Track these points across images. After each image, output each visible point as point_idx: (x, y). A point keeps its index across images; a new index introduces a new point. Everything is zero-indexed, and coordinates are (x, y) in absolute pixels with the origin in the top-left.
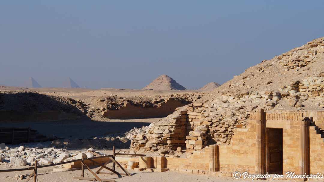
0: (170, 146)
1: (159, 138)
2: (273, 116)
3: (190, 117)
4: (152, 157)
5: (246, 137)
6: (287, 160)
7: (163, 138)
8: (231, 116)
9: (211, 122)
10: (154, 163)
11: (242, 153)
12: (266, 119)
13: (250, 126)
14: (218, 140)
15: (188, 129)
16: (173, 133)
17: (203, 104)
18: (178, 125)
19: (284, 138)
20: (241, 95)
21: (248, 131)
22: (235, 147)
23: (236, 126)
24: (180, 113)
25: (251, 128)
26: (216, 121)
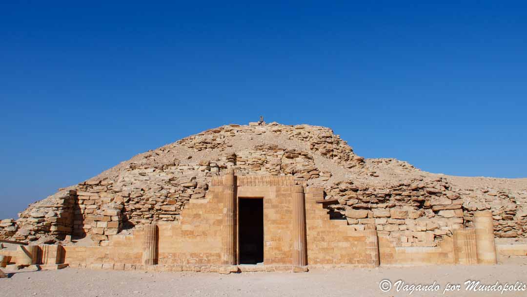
0: (55, 234)
1: (38, 223)
2: (248, 180)
3: (79, 198)
4: (40, 246)
5: (206, 211)
6: (271, 242)
7: (45, 223)
8: (159, 190)
9: (128, 198)
10: (43, 256)
11: (198, 235)
12: (238, 185)
13: (212, 194)
14: (138, 222)
15: (76, 213)
16: (60, 216)
17: (100, 182)
18: (65, 206)
19: (265, 211)
20: (165, 166)
21: (209, 202)
22: (186, 227)
23: (167, 202)
24: (69, 193)
25: (213, 198)
26: (137, 195)
